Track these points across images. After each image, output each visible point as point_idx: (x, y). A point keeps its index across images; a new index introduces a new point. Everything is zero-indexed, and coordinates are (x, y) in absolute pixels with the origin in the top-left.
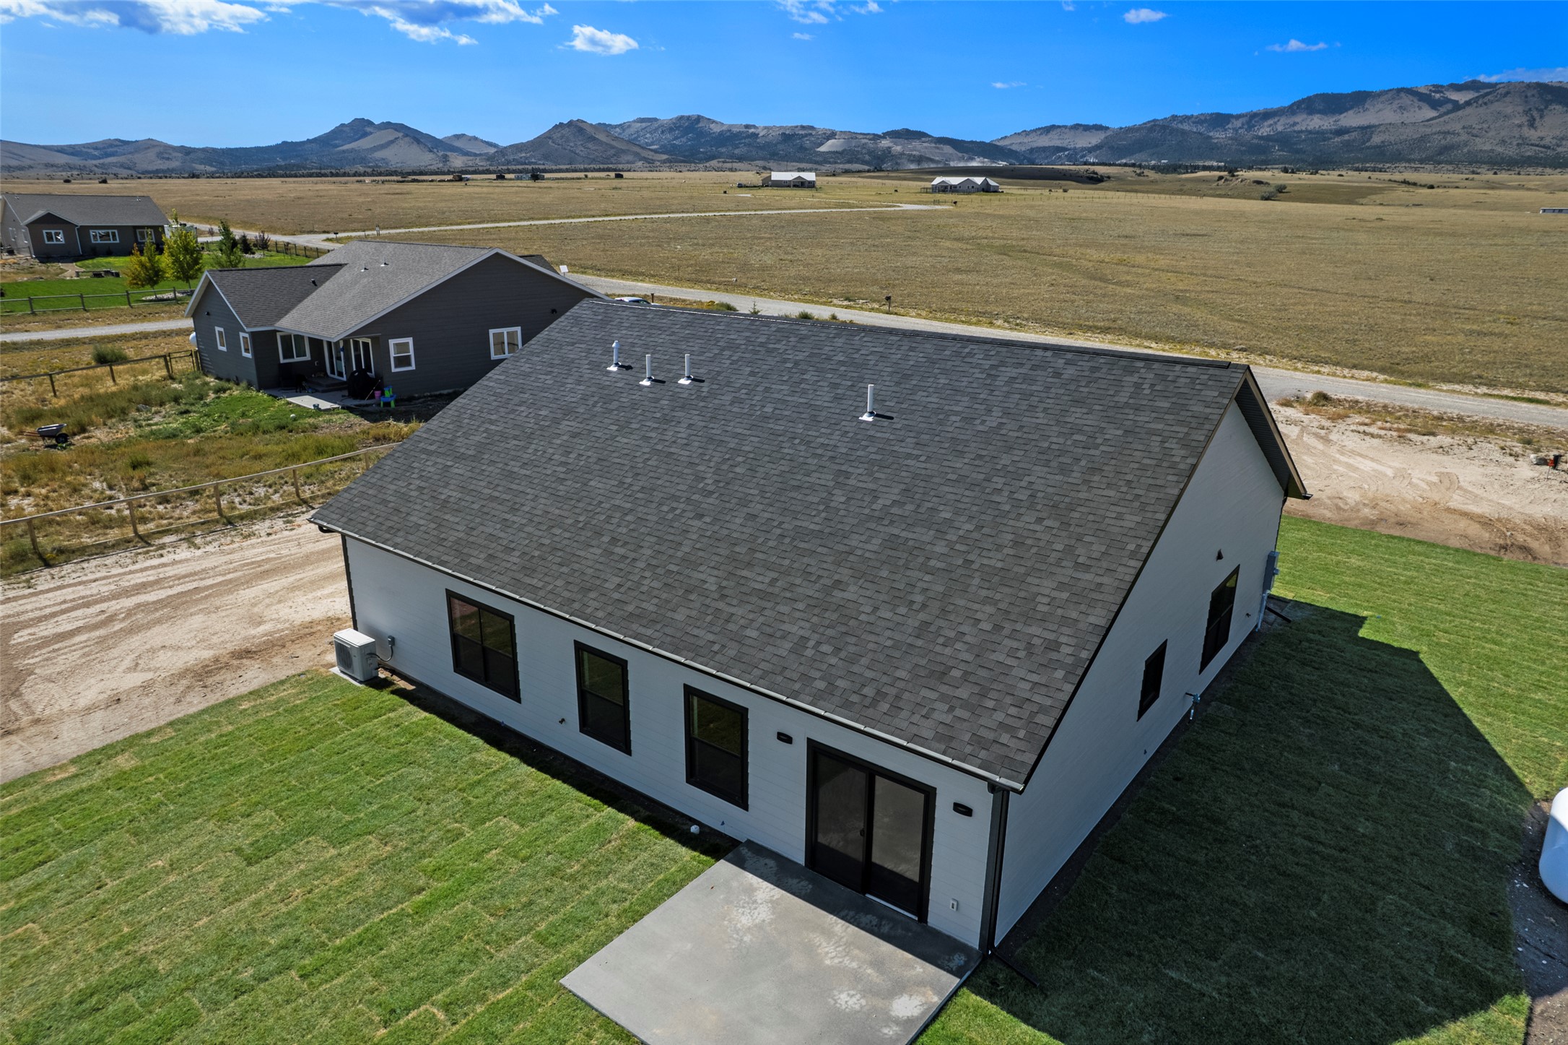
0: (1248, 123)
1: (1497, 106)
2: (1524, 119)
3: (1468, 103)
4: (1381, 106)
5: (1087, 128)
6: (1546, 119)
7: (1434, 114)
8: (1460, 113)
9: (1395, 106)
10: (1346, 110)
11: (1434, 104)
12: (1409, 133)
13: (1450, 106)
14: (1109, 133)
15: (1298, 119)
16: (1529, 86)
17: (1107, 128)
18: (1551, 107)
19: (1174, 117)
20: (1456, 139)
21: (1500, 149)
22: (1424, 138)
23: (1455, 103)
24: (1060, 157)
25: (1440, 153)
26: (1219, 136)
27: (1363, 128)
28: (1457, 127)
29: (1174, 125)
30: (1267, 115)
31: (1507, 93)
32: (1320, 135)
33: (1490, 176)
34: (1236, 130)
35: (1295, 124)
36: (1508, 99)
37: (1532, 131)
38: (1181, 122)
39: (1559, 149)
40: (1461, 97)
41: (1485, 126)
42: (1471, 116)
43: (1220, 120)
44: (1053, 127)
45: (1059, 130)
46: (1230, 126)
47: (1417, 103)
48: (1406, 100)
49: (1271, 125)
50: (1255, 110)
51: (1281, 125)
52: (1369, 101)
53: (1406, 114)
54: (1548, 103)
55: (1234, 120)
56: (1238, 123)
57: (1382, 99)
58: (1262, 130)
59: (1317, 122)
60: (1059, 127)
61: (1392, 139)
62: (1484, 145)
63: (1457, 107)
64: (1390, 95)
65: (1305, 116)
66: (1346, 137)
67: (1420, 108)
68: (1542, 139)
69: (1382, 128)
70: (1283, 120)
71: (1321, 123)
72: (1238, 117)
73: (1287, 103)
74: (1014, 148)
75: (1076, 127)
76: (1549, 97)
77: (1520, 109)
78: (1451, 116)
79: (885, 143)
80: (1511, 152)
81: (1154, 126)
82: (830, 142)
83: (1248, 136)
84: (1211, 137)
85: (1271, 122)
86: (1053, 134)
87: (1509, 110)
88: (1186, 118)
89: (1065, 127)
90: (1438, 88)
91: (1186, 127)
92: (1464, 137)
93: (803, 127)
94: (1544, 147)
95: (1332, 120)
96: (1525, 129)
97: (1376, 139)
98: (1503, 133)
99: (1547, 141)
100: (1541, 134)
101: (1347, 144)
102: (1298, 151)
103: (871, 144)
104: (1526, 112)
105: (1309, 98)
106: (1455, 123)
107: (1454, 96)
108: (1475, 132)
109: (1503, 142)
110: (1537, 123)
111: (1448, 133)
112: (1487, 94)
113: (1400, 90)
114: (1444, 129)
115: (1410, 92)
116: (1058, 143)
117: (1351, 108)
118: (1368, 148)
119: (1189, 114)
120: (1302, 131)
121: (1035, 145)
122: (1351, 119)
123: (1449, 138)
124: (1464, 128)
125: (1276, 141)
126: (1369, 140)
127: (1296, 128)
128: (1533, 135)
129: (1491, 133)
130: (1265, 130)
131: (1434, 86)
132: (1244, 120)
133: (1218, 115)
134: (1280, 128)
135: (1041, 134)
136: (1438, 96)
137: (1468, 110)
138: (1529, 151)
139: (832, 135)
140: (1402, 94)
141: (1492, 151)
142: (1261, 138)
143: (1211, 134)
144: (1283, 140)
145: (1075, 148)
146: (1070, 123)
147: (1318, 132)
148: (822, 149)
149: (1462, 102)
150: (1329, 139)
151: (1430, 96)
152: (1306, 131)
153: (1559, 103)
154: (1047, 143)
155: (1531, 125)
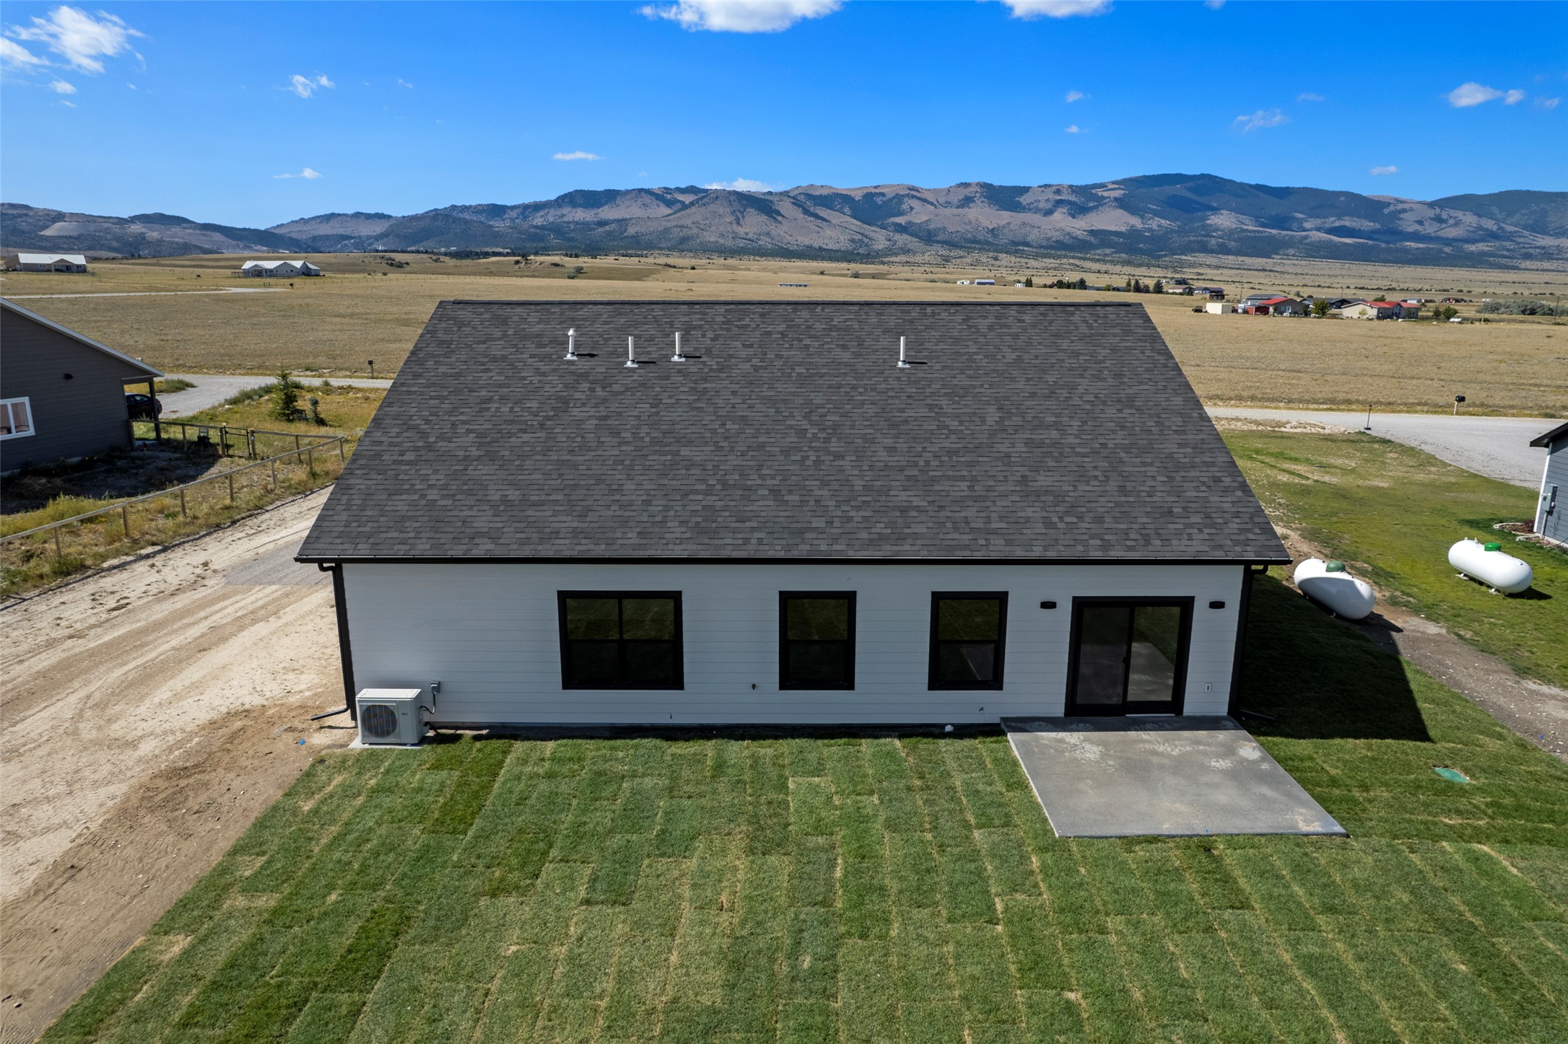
0: (523, 213)
1: (712, 207)
2: (733, 218)
3: (692, 204)
4: (628, 202)
5: (369, 217)
6: (746, 218)
7: (669, 211)
8: (688, 211)
9: (639, 203)
10: (602, 205)
11: (669, 203)
12: (655, 226)
13: (679, 206)
14: (392, 222)
15: (566, 210)
16: (730, 192)
17: (390, 217)
18: (748, 210)
19: (454, 207)
20: (690, 232)
21: (722, 241)
22: (666, 231)
23: (682, 202)
24: (346, 245)
25: (681, 243)
26: (499, 225)
27: (619, 221)
28: (688, 222)
29: (455, 214)
30: (538, 207)
31: (717, 197)
32: (585, 226)
33: (722, 261)
34: (513, 220)
35: (563, 216)
37: (740, 228)
38: (461, 212)
39: (760, 243)
40: (687, 199)
41: (708, 222)
42: (696, 214)
43: (497, 211)
44: (333, 216)
45: (339, 218)
46: (507, 216)
47: (656, 202)
48: (647, 199)
49: (542, 216)
50: (526, 202)
51: (551, 216)
52: (618, 199)
53: (649, 211)
54: (745, 207)
55: (509, 211)
56: (514, 214)
57: (629, 197)
59: (580, 215)
60: (339, 215)
61: (643, 230)
62: (711, 237)
63: (685, 207)
64: (633, 194)
65: (569, 209)
66: (607, 228)
67: (658, 206)
68: (747, 234)
69: (633, 221)
70: (552, 212)
71: (584, 215)
72: (513, 208)
73: (553, 197)
74: (294, 236)
75: (357, 215)
76: (745, 202)
77: (728, 210)
78: (683, 213)
79: (136, 228)
80: (729, 243)
81: (435, 215)
82: (58, 225)
83: (525, 226)
84: (491, 226)
85: (542, 213)
86: (333, 222)
87: (721, 211)
88: (465, 208)
89: (346, 215)
90: (667, 190)
91: (466, 216)
92: (695, 230)
93: (12, 206)
94: (750, 240)
95: (592, 213)
96: (735, 226)
97: (631, 230)
98: (721, 228)
99: (750, 236)
100: (747, 230)
101: (609, 233)
102: (570, 240)
103: (117, 229)
104: (733, 213)
105: (570, 193)
106: (688, 218)
107: (681, 197)
108: (702, 226)
109: (722, 235)
110: (742, 222)
111: (683, 227)
112: (703, 197)
113: (641, 190)
114: (681, 223)
115: (648, 192)
116: (341, 231)
117: (606, 203)
118: (626, 237)
119: (467, 204)
120: (569, 222)
121: (316, 233)
122: (607, 213)
124: (693, 223)
125: (550, 230)
126: (626, 231)
127: (565, 219)
128: (741, 231)
129: (713, 228)
130: (538, 220)
131: (665, 188)
132: (518, 211)
133: (494, 206)
134: (551, 219)
135: (321, 222)
136: (669, 196)
137: (693, 209)
138: (742, 244)
139: (60, 216)
140: (643, 194)
141: (717, 242)
142: (537, 227)
143: (491, 223)
144: (557, 229)
145: (360, 237)
146: (350, 212)
147: (583, 223)
148: (47, 233)
149: (687, 202)
150: (594, 229)
151: (664, 197)
152: (574, 222)
153: (752, 207)
154: (329, 232)
155: (738, 223)
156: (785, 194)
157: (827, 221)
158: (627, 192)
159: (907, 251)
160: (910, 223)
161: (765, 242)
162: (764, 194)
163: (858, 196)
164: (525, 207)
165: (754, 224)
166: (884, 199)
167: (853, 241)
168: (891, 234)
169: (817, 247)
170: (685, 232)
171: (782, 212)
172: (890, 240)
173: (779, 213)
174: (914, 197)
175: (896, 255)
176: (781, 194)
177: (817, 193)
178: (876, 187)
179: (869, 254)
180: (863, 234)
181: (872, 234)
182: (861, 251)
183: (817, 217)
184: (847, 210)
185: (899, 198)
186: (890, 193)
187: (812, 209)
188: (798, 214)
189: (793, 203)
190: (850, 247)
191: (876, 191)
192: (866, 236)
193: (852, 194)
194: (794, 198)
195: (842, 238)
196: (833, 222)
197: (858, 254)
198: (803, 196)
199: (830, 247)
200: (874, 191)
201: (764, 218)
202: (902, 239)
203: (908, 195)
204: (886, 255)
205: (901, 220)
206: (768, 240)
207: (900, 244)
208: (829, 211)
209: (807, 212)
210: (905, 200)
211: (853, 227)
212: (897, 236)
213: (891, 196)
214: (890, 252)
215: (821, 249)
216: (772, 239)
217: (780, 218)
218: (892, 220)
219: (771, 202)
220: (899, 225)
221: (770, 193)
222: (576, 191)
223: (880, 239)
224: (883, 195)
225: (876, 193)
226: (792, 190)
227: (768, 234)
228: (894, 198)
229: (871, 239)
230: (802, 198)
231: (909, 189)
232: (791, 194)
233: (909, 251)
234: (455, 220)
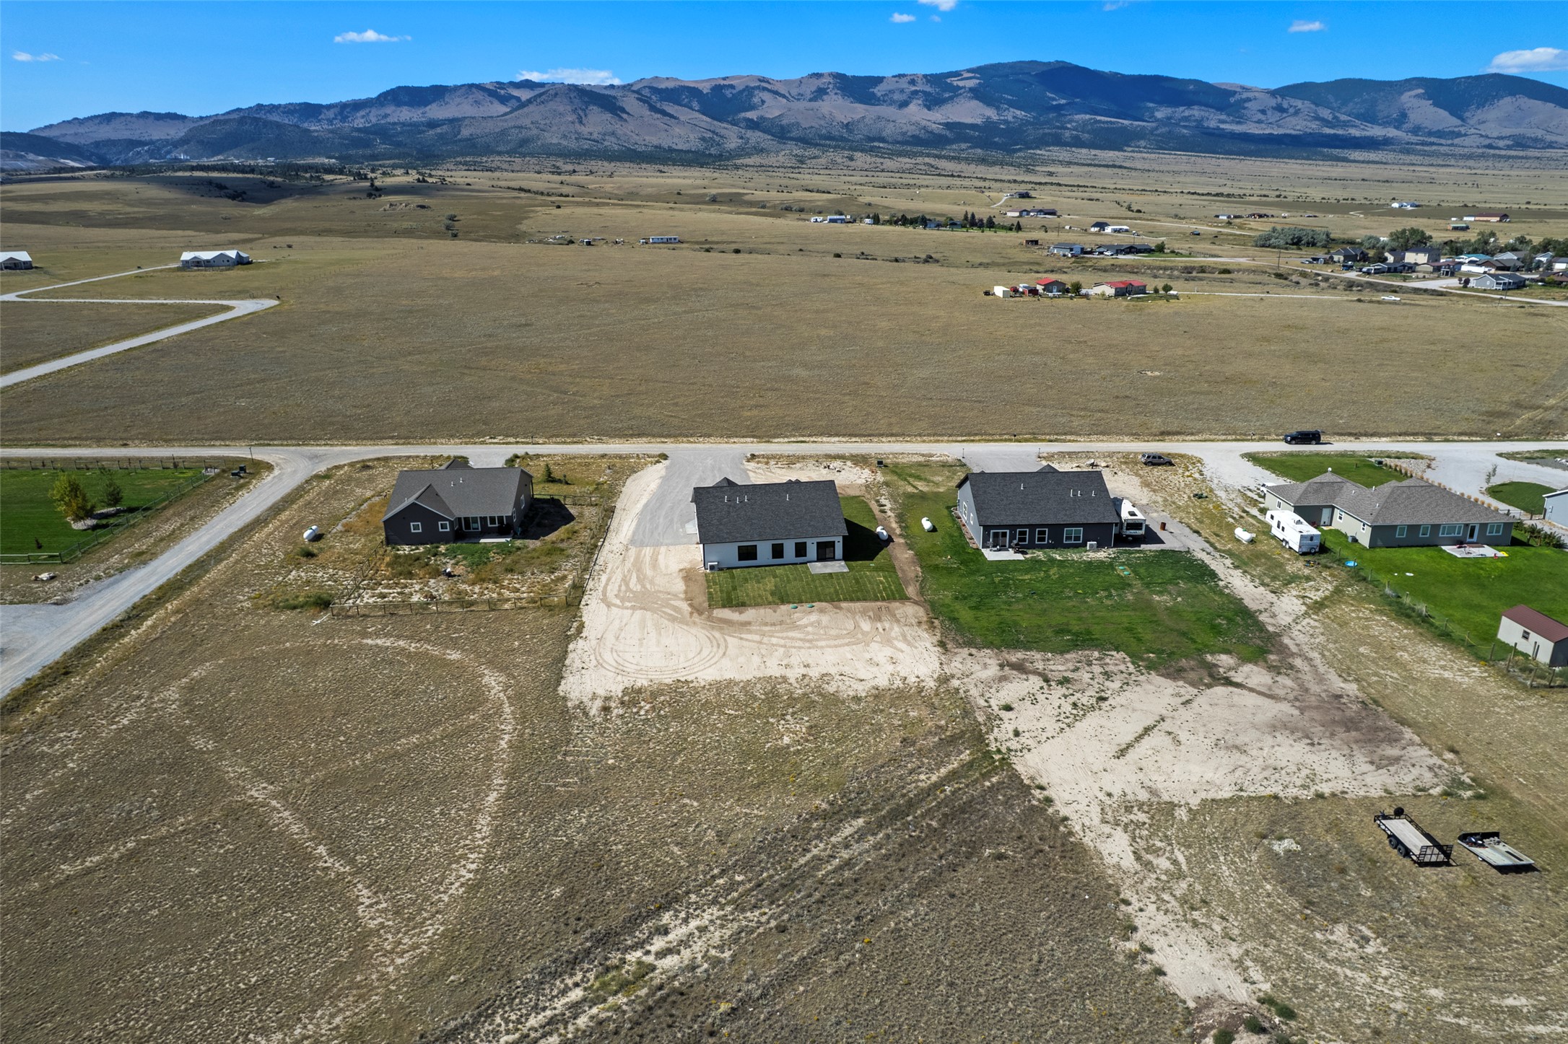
0: (341, 113)
1: (552, 105)
2: (575, 117)
3: (529, 101)
4: (458, 100)
5: (159, 117)
6: (589, 117)
7: (505, 109)
8: (526, 109)
9: (470, 100)
10: (429, 103)
11: (504, 100)
12: (490, 127)
13: (516, 104)
14: (188, 124)
15: (389, 110)
16: (568, 86)
17: (184, 117)
18: (591, 107)
19: (260, 107)
20: (529, 133)
21: (565, 143)
22: (504, 132)
23: (518, 99)
24: (139, 153)
25: (521, 146)
26: (314, 127)
27: (451, 121)
28: (527, 122)
29: (262, 115)
30: (357, 106)
31: (556, 94)
32: (413, 127)
34: (330, 121)
35: (386, 116)
36: (558, 99)
37: (583, 128)
38: (269, 112)
39: (606, 143)
40: (525, 95)
41: (548, 122)
42: (534, 113)
43: (311, 111)
44: (113, 115)
45: (122, 119)
46: (322, 116)
47: (489, 99)
48: (479, 95)
49: (363, 117)
50: (343, 100)
51: (374, 117)
52: (447, 95)
53: (481, 108)
54: (587, 104)
55: (325, 111)
56: (331, 114)
57: (459, 93)
58: (356, 121)
59: (406, 114)
60: (121, 115)
61: (479, 131)
62: (553, 139)
63: (523, 105)
64: (463, 90)
65: (393, 108)
66: (439, 130)
67: (492, 103)
68: (591, 134)
69: (467, 122)
70: (375, 112)
71: (411, 115)
72: (329, 107)
73: (374, 95)
74: (69, 140)
75: (145, 115)
76: (586, 99)
77: (569, 108)
78: (520, 111)
80: (573, 145)
81: (240, 115)
83: (344, 128)
84: (307, 129)
85: (362, 113)
86: (115, 124)
87: (561, 109)
88: (273, 108)
89: (130, 115)
90: (500, 85)
91: (275, 118)
92: (535, 132)
94: (594, 141)
95: (419, 112)
96: (577, 125)
97: (465, 133)
98: (563, 128)
99: (595, 136)
100: (590, 130)
101: (441, 136)
102: (399, 144)
104: (574, 111)
105: (392, 90)
106: (526, 118)
107: (516, 93)
108: (541, 126)
109: (565, 136)
110: (584, 122)
111: (522, 127)
112: (541, 95)
113: (471, 86)
114: (519, 123)
115: (479, 87)
116: (128, 135)
117: (434, 101)
118: (460, 140)
119: (276, 103)
120: (395, 124)
121: (96, 136)
122: (436, 112)
123: (524, 131)
124: (532, 123)
125: (375, 133)
126: (459, 132)
127: (390, 120)
128: (585, 130)
129: (554, 128)
130: (359, 121)
131: (498, 83)
132: (336, 110)
133: (307, 105)
134: (374, 120)
135: (100, 123)
136: (502, 92)
137: (531, 108)
138: (586, 145)
140: (474, 90)
141: (559, 144)
142: (359, 130)
143: (306, 125)
144: (382, 132)
146: (135, 111)
147: (410, 125)
149: (524, 98)
150: (424, 132)
151: (497, 92)
152: (400, 123)
153: (595, 104)
154: (114, 136)
155: (581, 122)
156: (627, 88)
157: (675, 118)
158: (456, 88)
159: (760, 151)
160: (762, 118)
161: (611, 143)
162: (606, 88)
163: (706, 89)
164: (343, 106)
165: (597, 123)
166: (734, 92)
167: (703, 139)
168: (743, 131)
169: (666, 147)
170: (524, 134)
171: (627, 109)
172: (742, 138)
173: (623, 110)
174: (765, 89)
175: (749, 155)
176: (624, 87)
177: (663, 86)
178: (724, 79)
179: (721, 155)
180: (713, 132)
181: (723, 132)
182: (713, 151)
183: (664, 113)
184: (695, 105)
185: (749, 91)
186: (740, 85)
187: (658, 105)
188: (646, 112)
189: (638, 99)
190: (700, 146)
191: (726, 83)
192: (717, 134)
193: (700, 86)
194: (637, 92)
195: (692, 136)
196: (682, 118)
197: (710, 155)
198: (647, 90)
199: (680, 147)
200: (722, 82)
201: (608, 116)
202: (755, 137)
203: (758, 87)
204: (739, 156)
205: (752, 115)
206: (613, 139)
207: (752, 141)
208: (676, 107)
209: (653, 108)
210: (756, 92)
211: (703, 125)
212: (749, 133)
213: (741, 88)
214: (742, 152)
215: (671, 150)
216: (618, 139)
217: (625, 116)
218: (743, 115)
219: (615, 98)
220: (752, 120)
221: (612, 86)
222: (399, 88)
223: (732, 137)
224: (732, 87)
225: (725, 85)
226: (636, 83)
227: (613, 134)
228: (744, 90)
229: (722, 137)
230: (646, 92)
231: (760, 80)
232: (635, 88)
233: (762, 150)
234: (267, 123)
